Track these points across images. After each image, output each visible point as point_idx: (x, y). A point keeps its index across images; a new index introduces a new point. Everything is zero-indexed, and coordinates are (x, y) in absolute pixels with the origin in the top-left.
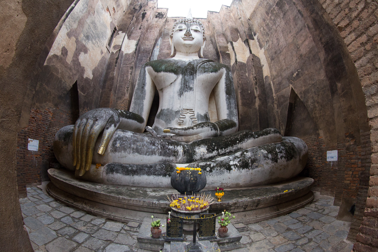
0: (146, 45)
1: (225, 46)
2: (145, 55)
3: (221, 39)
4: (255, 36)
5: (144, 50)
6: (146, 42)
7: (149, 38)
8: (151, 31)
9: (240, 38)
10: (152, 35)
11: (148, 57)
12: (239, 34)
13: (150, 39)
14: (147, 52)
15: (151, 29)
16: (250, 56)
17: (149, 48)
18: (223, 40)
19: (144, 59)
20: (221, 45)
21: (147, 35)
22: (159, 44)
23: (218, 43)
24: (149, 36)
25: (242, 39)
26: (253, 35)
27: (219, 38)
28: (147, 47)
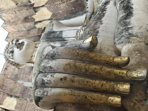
0: (17, 92)
1: (38, 30)
2: (26, 92)
3: (31, 32)
4: (31, 2)
5: (21, 93)
6: (14, 91)
7: (11, 88)
8: (6, 86)
9: (32, 17)
10: (10, 85)
11: (30, 89)
12: (29, 17)
13: (13, 87)
14: (24, 90)
15: (4, 85)
16: (46, 7)
17: (22, 88)
18: (33, 31)
19: (31, 92)
20: (36, 33)
21: (7, 90)
22: (22, 82)
23: (35, 34)
24: (10, 88)
25: (33, 15)
26: (31, 4)
27: (31, 34)
28: (19, 91)
